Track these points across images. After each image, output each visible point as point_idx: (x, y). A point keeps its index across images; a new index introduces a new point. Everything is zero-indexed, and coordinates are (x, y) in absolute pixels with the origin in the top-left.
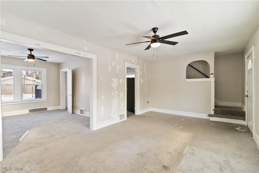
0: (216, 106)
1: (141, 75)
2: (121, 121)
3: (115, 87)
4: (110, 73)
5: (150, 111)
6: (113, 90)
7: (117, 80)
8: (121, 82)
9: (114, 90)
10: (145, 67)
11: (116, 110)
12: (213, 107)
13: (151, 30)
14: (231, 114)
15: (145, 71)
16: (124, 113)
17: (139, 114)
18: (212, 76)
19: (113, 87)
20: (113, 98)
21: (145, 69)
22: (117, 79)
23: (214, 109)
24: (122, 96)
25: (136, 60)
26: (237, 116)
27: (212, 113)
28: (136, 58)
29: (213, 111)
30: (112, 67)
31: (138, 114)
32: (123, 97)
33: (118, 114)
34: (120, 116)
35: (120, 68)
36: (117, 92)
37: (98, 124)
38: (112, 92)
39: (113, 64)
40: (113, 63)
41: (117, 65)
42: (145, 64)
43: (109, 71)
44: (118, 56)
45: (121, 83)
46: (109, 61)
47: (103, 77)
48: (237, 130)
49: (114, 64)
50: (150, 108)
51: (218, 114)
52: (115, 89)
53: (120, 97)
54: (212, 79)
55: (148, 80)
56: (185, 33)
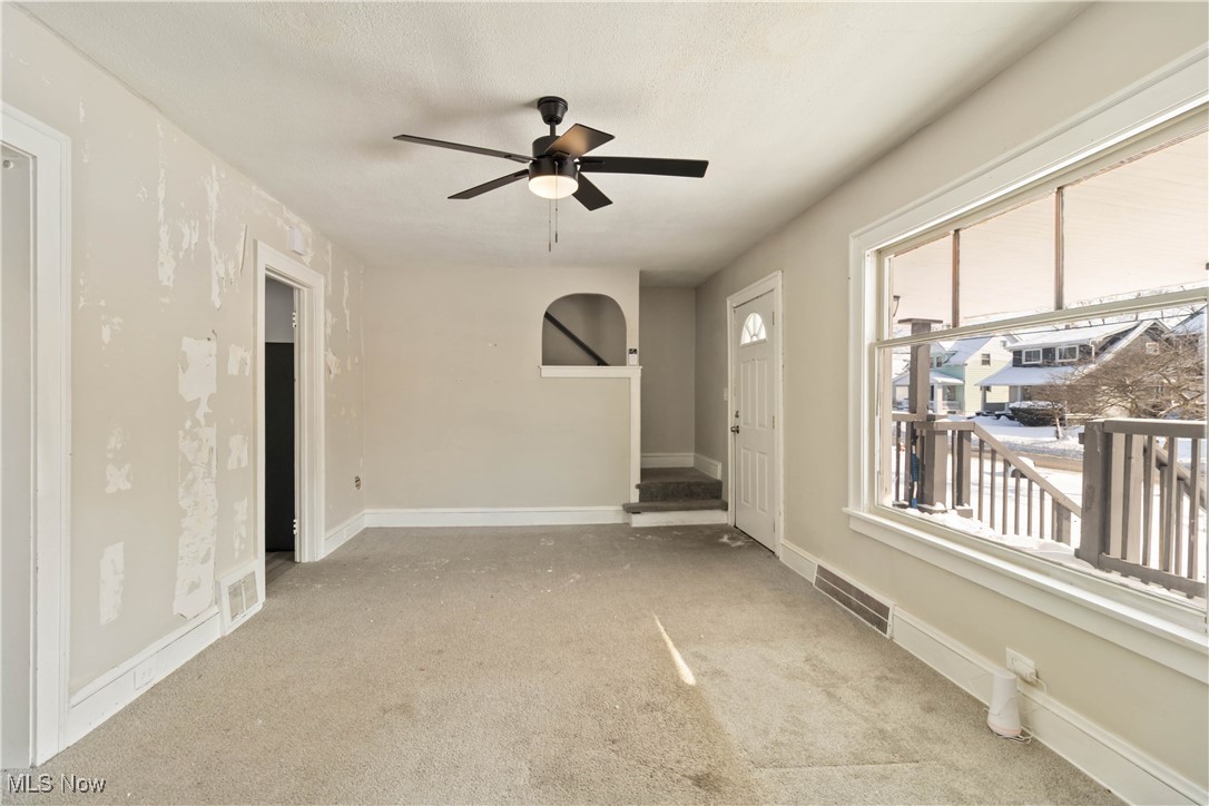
0: (645, 473)
1: (329, 331)
2: (241, 620)
3: (198, 401)
4: (167, 301)
5: (367, 530)
6: (188, 424)
7: (214, 352)
8: (233, 368)
9: (196, 423)
10: (346, 292)
11: (205, 560)
12: (636, 478)
13: (529, 105)
14: (687, 495)
15: (347, 312)
16: (250, 571)
17: (323, 557)
18: (633, 359)
19: (189, 399)
20: (190, 476)
21: (344, 301)
22: (213, 345)
23: (639, 482)
24: (239, 460)
25: (310, 240)
26: (703, 499)
27: (635, 497)
28: (309, 230)
29: (637, 492)
30: (181, 254)
31: (318, 559)
32: (243, 466)
33: (217, 583)
34: (235, 592)
35: (227, 273)
36: (209, 434)
37: (74, 700)
38: (181, 433)
39: (190, 237)
40: (186, 230)
41: (214, 250)
42: (346, 273)
43: (165, 283)
44: (216, 187)
45: (236, 372)
46: (162, 209)
47: (117, 320)
48: (724, 544)
49: (195, 239)
50: (366, 511)
51: (652, 500)
52: (199, 414)
53: (231, 465)
54: (632, 371)
55: (357, 360)
56: (696, 169)
